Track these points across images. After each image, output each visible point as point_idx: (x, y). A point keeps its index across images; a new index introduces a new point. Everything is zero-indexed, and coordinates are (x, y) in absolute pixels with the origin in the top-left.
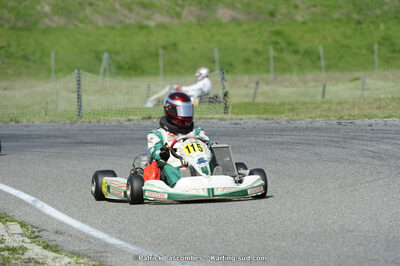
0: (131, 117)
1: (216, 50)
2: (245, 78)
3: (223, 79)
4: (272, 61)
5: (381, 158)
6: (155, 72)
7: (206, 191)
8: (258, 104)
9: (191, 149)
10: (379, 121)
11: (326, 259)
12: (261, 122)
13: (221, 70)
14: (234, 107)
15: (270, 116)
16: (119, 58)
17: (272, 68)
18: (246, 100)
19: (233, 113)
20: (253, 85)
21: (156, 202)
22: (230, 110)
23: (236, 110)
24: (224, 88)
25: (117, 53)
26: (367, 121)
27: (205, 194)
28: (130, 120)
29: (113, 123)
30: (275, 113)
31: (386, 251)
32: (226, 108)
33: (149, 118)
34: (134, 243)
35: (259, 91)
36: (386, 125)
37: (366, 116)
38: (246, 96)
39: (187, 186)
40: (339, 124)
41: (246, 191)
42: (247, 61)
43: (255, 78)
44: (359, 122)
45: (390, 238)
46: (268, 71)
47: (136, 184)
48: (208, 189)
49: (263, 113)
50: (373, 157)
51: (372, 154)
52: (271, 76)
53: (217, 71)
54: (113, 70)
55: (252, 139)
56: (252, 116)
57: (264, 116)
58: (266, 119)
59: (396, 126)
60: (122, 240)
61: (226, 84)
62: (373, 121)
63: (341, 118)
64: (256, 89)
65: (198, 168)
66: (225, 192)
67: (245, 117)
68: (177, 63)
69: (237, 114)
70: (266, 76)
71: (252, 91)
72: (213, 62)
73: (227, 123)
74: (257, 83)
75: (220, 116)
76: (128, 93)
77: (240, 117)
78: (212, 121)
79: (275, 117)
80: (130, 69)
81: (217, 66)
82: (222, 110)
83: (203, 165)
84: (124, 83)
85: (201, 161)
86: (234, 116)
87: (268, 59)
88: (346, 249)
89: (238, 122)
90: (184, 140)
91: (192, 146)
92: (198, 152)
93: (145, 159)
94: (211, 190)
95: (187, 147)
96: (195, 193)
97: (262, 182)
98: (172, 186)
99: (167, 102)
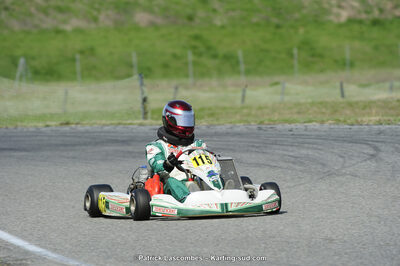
7: (219, 206)
9: (199, 161)
21: (165, 218)
27: (219, 209)
39: (197, 201)
41: (261, 206)
47: (141, 199)
48: (222, 205)
65: (208, 181)
66: (239, 207)
83: (214, 178)
85: (211, 174)
90: (190, 152)
91: (200, 157)
92: (207, 164)
93: (145, 172)
94: (225, 206)
95: (195, 159)
96: (207, 208)
97: (277, 197)
98: (182, 201)
99: (167, 111)
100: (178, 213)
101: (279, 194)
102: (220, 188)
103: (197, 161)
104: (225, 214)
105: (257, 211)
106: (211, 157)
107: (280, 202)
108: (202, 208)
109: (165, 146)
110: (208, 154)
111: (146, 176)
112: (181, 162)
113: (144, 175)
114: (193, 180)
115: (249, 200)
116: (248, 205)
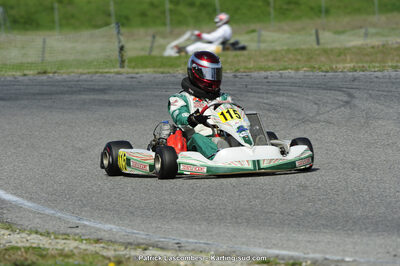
0: (26, 72)
1: (112, 3)
2: (142, 31)
3: (119, 33)
4: (168, 14)
5: (277, 111)
6: (51, 26)
7: (251, 163)
8: (154, 58)
9: (227, 115)
10: (274, 73)
11: (223, 212)
12: (157, 75)
13: (117, 23)
14: (131, 60)
15: (166, 70)
16: (13, 12)
17: (168, 21)
18: (142, 53)
19: (129, 67)
20: (150, 38)
22: (126, 63)
23: (133, 64)
24: (119, 42)
25: (12, 8)
26: (263, 74)
27: (251, 167)
28: (25, 75)
29: (9, 79)
30: (171, 66)
31: (282, 203)
32: (123, 62)
33: (45, 73)
34: (30, 199)
35: (156, 44)
36: (281, 77)
37: (261, 69)
38: (143, 49)
39: (227, 158)
40: (235, 76)
41: (294, 163)
42: (143, 14)
43: (151, 31)
44: (255, 74)
45: (286, 190)
46: (164, 24)
47: (167, 157)
48: (254, 161)
49: (160, 67)
50: (269, 110)
51: (267, 107)
52: (168, 29)
53: (113, 25)
54: (8, 24)
55: (148, 92)
56: (148, 70)
57: (161, 70)
58: (162, 73)
59: (292, 78)
60: (19, 196)
61: (122, 38)
62: (268, 73)
63: (237, 70)
64: (153, 42)
65: (238, 137)
66: (272, 164)
67: (141, 71)
68: (73, 16)
69: (134, 68)
70: (161, 29)
71: (148, 45)
72: (109, 15)
73: (123, 77)
74: (154, 37)
75: (116, 70)
76: (23, 48)
77: (136, 70)
78: (108, 75)
79: (171, 71)
80: (25, 23)
81: (113, 19)
82: (118, 65)
83: (244, 134)
84: (19, 38)
85: (241, 129)
86: (130, 70)
87: (164, 12)
88: (242, 202)
89: (134, 75)
90: (216, 106)
91: (228, 112)
92: (236, 119)
93: (167, 127)
94: (256, 163)
95: (222, 114)
96: (239, 166)
97: (310, 153)
98: (211, 157)
99: (193, 62)
100: (208, 171)
101: (311, 150)
102: (251, 144)
103: (225, 116)
104: (257, 172)
105: (290, 168)
106: (239, 110)
107: (312, 158)
108: (233, 166)
109: (191, 99)
110: (236, 108)
111: (168, 132)
112: (207, 117)
113: (166, 131)
114: (219, 135)
115: (281, 157)
116: (281, 162)
